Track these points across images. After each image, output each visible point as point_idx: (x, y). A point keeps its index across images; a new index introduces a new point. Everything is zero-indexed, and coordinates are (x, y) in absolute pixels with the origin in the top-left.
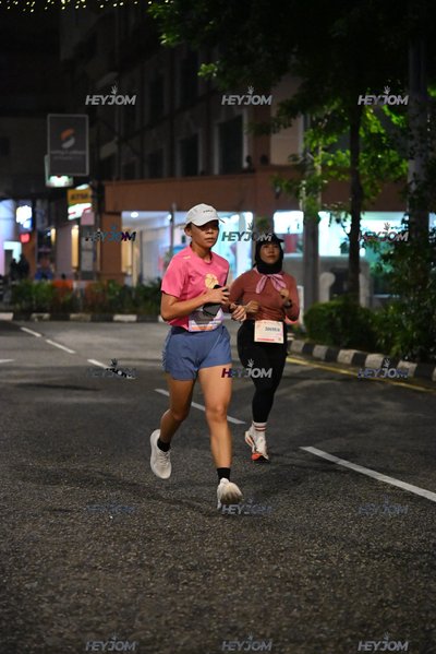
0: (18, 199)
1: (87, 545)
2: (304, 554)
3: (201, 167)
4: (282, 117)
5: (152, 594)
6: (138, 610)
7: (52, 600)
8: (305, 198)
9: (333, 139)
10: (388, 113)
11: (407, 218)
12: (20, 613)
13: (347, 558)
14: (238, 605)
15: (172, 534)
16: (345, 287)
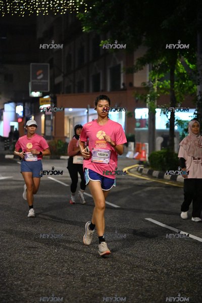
0: (17, 102)
1: (44, 264)
2: (145, 269)
3: (101, 88)
4: (138, 65)
5: (73, 287)
6: (67, 295)
7: (27, 290)
8: (149, 103)
9: (162, 75)
10: (188, 63)
11: (196, 112)
12: (12, 296)
13: (165, 271)
14: (114, 292)
15: (84, 259)
16: (168, 143)
